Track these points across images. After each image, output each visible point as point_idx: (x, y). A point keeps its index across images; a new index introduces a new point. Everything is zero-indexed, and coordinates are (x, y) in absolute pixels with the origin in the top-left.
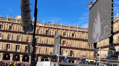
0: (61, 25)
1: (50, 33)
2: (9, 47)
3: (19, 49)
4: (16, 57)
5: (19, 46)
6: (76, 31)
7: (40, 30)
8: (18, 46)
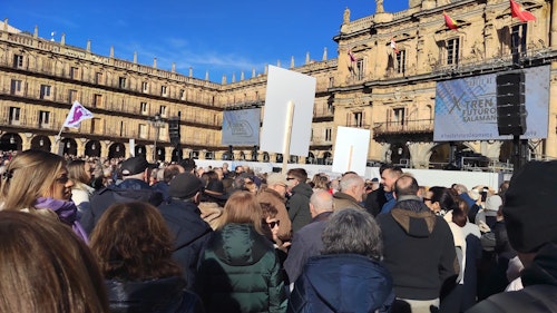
0: (154, 66)
1: (130, 84)
2: (17, 116)
3: (47, 121)
4: (41, 144)
5: (47, 113)
6: (187, 85)
7: (104, 74)
8: (44, 114)
